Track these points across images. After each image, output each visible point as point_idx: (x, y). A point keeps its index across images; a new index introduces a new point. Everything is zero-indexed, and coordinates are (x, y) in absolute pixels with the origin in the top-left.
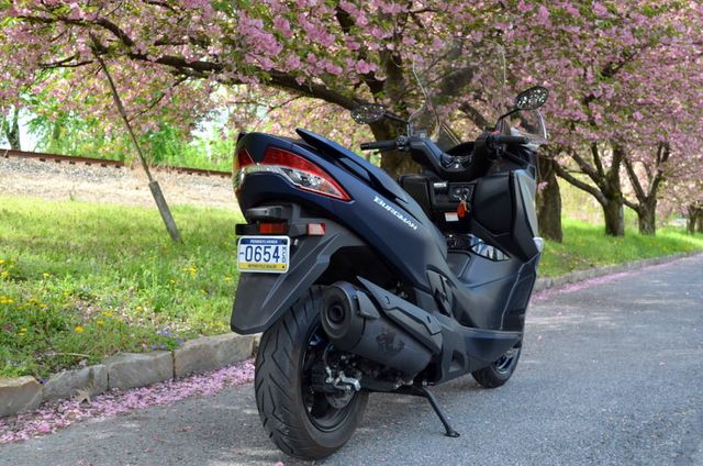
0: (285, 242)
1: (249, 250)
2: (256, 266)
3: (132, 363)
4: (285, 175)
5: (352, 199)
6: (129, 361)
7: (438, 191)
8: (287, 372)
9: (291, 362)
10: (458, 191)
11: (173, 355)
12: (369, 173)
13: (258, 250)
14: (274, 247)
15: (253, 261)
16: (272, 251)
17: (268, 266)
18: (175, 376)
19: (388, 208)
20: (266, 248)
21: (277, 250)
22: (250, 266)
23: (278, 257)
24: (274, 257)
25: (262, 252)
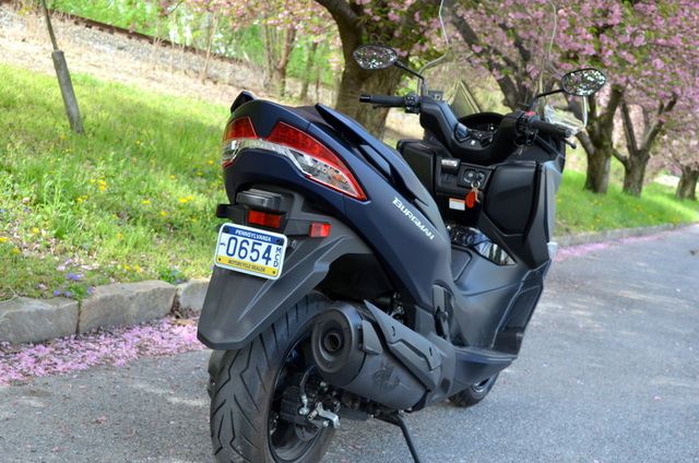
0: (280, 242)
1: (233, 242)
2: (239, 263)
3: (29, 313)
4: (292, 157)
5: (369, 199)
6: (27, 310)
7: (446, 170)
8: (256, 398)
9: (263, 386)
10: (471, 175)
11: (79, 305)
12: (391, 166)
13: (244, 245)
14: (265, 245)
15: (236, 257)
16: (262, 249)
17: (254, 267)
18: (77, 332)
19: (407, 212)
20: (254, 243)
21: (268, 250)
22: (230, 262)
23: (268, 259)
24: (264, 257)
25: (249, 248)
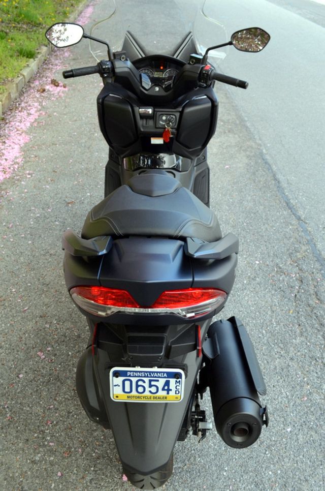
0: (177, 376)
1: (127, 384)
2: (139, 397)
7: (144, 117)
10: (164, 118)
13: (140, 383)
14: (162, 381)
15: (134, 393)
17: (155, 398)
20: (150, 381)
21: (167, 383)
22: (128, 397)
23: (169, 390)
24: (163, 389)
25: (146, 385)
